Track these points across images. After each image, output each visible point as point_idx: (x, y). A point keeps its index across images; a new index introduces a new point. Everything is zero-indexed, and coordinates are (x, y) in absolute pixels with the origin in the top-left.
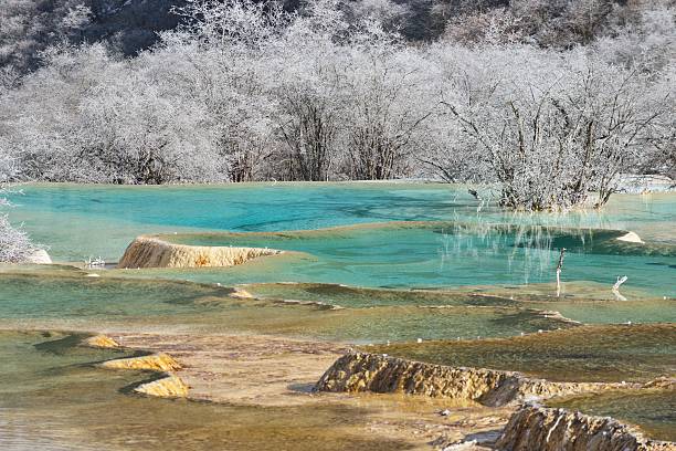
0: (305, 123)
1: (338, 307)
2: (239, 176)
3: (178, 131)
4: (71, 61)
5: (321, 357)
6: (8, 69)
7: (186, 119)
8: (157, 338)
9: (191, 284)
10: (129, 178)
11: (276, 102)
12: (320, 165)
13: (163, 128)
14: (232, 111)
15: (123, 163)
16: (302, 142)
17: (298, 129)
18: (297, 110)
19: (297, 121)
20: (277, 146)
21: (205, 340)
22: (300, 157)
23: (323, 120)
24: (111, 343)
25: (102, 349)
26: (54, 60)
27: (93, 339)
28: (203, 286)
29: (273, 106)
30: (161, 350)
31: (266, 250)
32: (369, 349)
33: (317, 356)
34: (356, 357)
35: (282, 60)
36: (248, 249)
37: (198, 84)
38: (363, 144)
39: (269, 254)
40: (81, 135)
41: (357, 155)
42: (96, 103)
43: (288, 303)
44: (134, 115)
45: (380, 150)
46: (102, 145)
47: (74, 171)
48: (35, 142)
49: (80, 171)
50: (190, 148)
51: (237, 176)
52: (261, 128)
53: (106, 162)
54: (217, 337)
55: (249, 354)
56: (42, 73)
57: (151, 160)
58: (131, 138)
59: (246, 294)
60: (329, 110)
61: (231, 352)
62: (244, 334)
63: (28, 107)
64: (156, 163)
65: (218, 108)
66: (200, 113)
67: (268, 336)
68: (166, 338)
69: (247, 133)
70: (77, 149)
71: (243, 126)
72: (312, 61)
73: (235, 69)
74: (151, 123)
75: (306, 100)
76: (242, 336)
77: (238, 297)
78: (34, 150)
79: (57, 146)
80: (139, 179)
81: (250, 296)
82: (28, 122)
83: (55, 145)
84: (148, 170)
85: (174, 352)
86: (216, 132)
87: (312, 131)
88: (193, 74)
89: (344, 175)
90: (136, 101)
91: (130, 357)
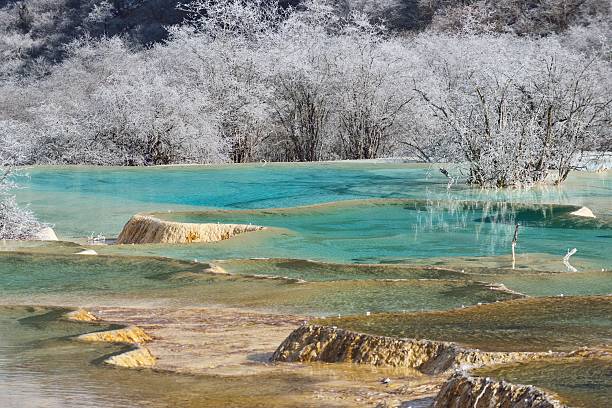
0: (300, 107)
1: (303, 281)
2: (239, 156)
3: (183, 116)
4: (92, 52)
5: (281, 328)
6: (40, 60)
7: (190, 105)
8: (134, 311)
9: (170, 260)
10: (140, 159)
11: (272, 89)
12: (313, 145)
13: (170, 114)
14: (232, 97)
15: (134, 146)
16: (297, 125)
17: (292, 113)
18: (292, 96)
19: (292, 105)
20: (273, 129)
21: (177, 314)
22: (294, 139)
23: (315, 104)
24: (89, 317)
25: (80, 323)
26: (77, 52)
27: (73, 313)
28: (181, 262)
29: (269, 93)
30: (135, 323)
31: (250, 226)
32: (321, 322)
33: (277, 328)
34: (308, 329)
35: (277, 51)
36: (234, 226)
37: (202, 74)
38: (351, 126)
39: (253, 230)
40: (95, 120)
41: (346, 136)
42: (109, 92)
43: (258, 278)
44: (143, 102)
45: (367, 131)
46: (115, 129)
47: (89, 153)
48: (54, 127)
49: (95, 154)
50: (194, 131)
51: (238, 156)
52: (259, 112)
53: (119, 145)
54: (189, 310)
55: (215, 327)
56: (67, 64)
57: (159, 143)
58: (141, 122)
59: (219, 270)
60: (321, 95)
61: (199, 324)
62: (214, 307)
63: (52, 95)
64: (164, 145)
65: (219, 95)
66: (202, 99)
67: (235, 310)
68: (142, 311)
69: (247, 118)
70: (92, 133)
71: (242, 111)
72: (305, 52)
73: (235, 59)
74: (159, 110)
75: (300, 87)
76: (212, 309)
77: (212, 273)
78: (54, 135)
79: (74, 130)
80: (148, 160)
81: (224, 272)
82: (48, 109)
83: (73, 130)
84: (156, 152)
85: (146, 325)
86: (218, 116)
87: (305, 114)
88: (197, 64)
89: (335, 155)
90: (145, 90)
91: (106, 330)
